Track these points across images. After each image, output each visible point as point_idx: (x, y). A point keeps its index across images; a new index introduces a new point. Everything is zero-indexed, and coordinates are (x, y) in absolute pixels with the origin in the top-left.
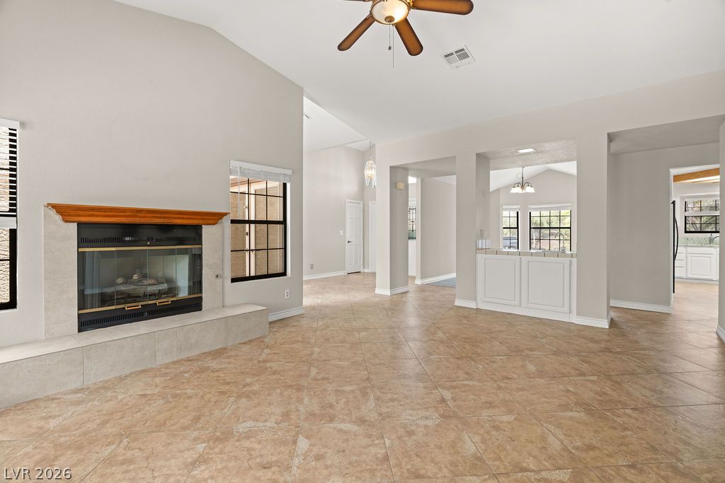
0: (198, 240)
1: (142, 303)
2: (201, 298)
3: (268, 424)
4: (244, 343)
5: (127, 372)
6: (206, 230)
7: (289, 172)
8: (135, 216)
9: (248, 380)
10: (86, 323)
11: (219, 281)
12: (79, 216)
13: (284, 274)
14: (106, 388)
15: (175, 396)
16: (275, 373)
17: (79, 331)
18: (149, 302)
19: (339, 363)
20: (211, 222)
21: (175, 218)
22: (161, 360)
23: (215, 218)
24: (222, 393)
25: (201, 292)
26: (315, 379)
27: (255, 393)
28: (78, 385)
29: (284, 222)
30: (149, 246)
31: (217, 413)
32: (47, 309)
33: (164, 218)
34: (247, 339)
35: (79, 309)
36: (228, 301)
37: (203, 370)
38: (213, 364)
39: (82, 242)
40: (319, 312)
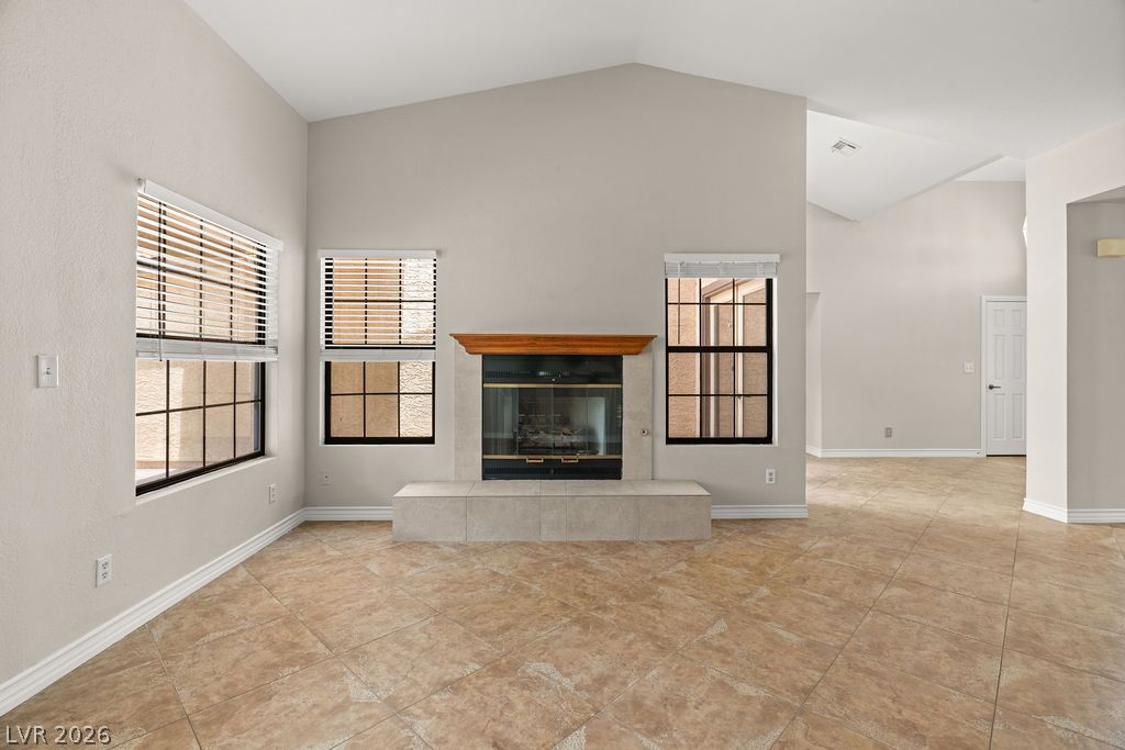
0: (617, 376)
1: (546, 457)
2: (620, 461)
3: (566, 682)
4: (663, 543)
5: (509, 539)
6: (629, 364)
7: (776, 258)
8: (534, 345)
9: (613, 601)
10: (491, 471)
11: (647, 439)
12: (479, 346)
13: (768, 440)
14: (476, 551)
15: (519, 588)
16: (657, 605)
17: (484, 479)
18: (553, 457)
19: (781, 632)
20: (633, 350)
21: (581, 346)
22: (547, 535)
23: (640, 344)
24: (564, 606)
25: (621, 453)
26: (704, 643)
27: (600, 625)
28: (459, 539)
29: (768, 349)
30: (554, 383)
31: (531, 631)
32: (457, 448)
33: (567, 346)
34: (670, 539)
35: (484, 453)
36: (661, 473)
37: (580, 565)
38: (595, 562)
39: (488, 376)
40: (841, 524)
